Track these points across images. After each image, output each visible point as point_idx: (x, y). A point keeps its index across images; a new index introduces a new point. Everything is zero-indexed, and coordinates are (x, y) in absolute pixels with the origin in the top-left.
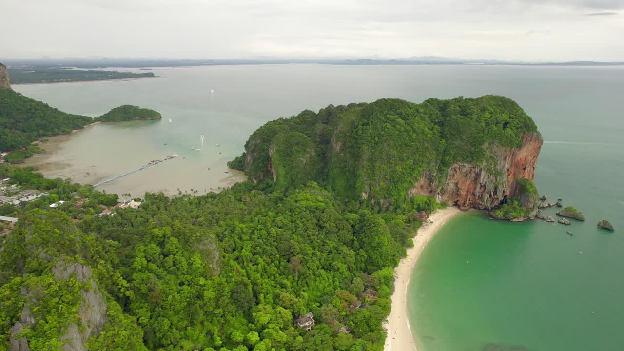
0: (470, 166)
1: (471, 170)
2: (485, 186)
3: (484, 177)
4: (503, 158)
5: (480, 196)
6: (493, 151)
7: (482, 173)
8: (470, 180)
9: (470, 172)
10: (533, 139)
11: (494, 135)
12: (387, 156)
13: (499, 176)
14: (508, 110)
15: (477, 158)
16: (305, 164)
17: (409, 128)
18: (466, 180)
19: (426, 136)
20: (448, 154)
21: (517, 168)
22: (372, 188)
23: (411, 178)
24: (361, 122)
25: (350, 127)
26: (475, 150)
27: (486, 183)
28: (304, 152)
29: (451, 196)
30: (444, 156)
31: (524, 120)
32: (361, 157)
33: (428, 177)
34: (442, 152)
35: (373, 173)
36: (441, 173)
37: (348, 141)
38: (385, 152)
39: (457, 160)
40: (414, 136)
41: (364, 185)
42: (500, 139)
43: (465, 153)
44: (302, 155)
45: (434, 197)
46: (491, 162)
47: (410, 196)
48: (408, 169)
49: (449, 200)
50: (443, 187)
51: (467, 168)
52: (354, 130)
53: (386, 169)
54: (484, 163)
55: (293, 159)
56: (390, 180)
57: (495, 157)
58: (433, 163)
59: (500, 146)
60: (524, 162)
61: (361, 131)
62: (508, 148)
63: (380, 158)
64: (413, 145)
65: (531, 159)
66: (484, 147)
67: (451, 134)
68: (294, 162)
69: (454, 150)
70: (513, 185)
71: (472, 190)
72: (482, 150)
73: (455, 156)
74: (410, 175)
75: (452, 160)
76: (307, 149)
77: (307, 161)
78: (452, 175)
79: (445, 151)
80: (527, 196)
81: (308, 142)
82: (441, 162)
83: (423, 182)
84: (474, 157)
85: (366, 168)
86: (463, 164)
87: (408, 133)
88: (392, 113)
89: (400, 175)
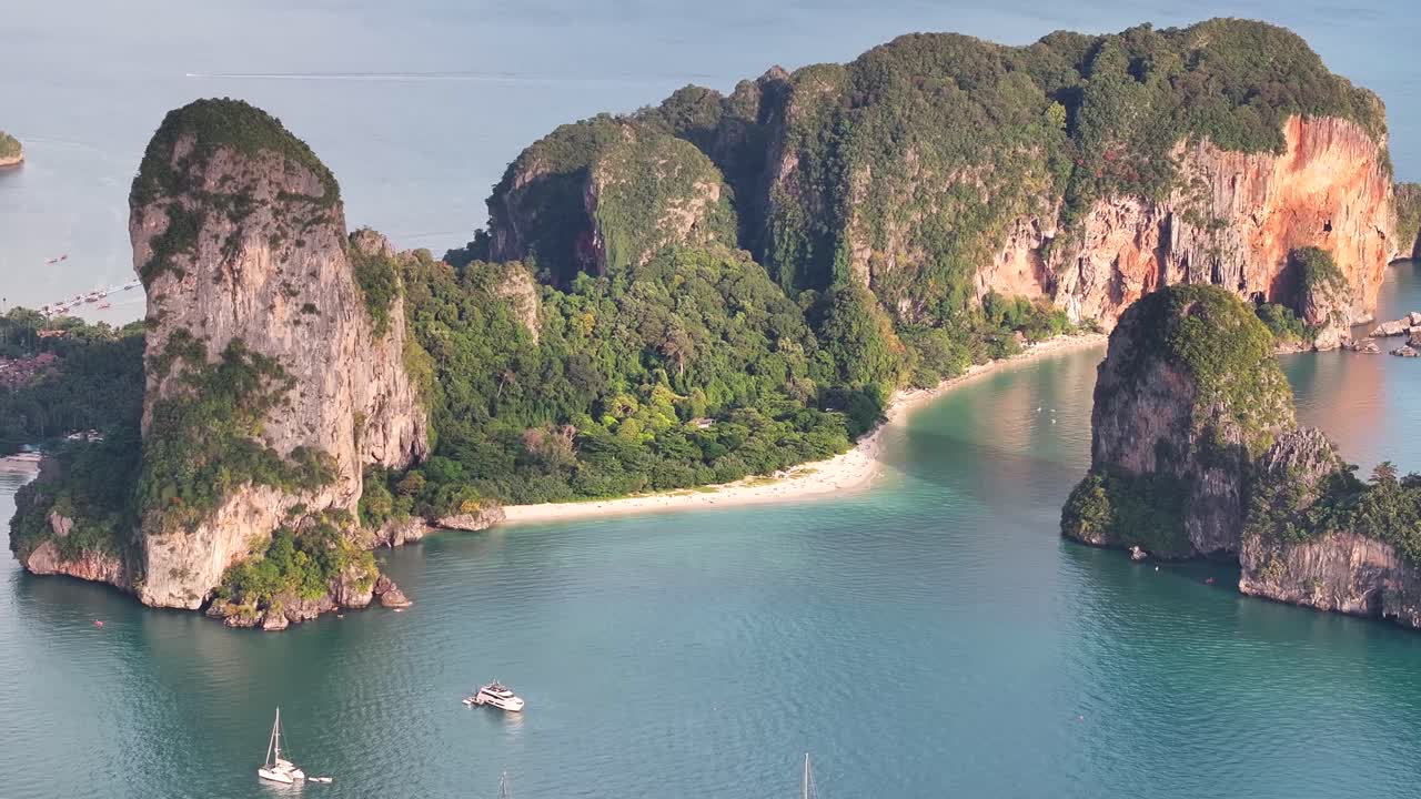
1: (1148, 219)
2: (1185, 261)
3: (1182, 236)
4: (1225, 182)
6: (1198, 164)
7: (1173, 223)
8: (1149, 249)
9: (1147, 227)
10: (1336, 138)
12: (915, 184)
13: (1218, 231)
14: (1271, 59)
15: (1155, 184)
16: (693, 226)
17: (978, 110)
18: (1139, 248)
19: (1024, 130)
20: (1083, 177)
21: (1298, 221)
22: (876, 271)
23: (981, 241)
24: (847, 98)
25: (817, 112)
26: (1151, 163)
27: (1186, 253)
28: (689, 192)
29: (1107, 300)
30: (1072, 182)
31: (1306, 86)
32: (846, 191)
33: (1035, 244)
34: (1068, 174)
35: (879, 231)
36: (1067, 230)
37: (813, 149)
38: (910, 175)
39: (1106, 191)
40: (990, 130)
41: (855, 264)
42: (1215, 131)
43: (1126, 171)
44: (681, 200)
45: (1053, 299)
46: (1196, 194)
47: (985, 290)
48: (972, 217)
49: (1104, 312)
50: (1084, 275)
51: (1136, 213)
52: (829, 120)
53: (913, 218)
54: (1176, 197)
55: (656, 212)
56: (925, 248)
57: (1204, 178)
58: (1043, 203)
59: (1216, 151)
60: (1322, 206)
61: (847, 122)
62: (1239, 155)
63: (896, 191)
64: (986, 153)
65: (1347, 198)
66: (1173, 154)
67: (1090, 122)
68: (660, 221)
69: (1098, 167)
70: (1282, 268)
71: (1156, 275)
72: (1168, 165)
73: (1101, 181)
74: (979, 234)
75: (1093, 193)
76: (698, 185)
77: (697, 217)
78: (1100, 237)
79: (1074, 169)
80: (1308, 288)
81: (701, 162)
82: (1065, 198)
83: (1024, 261)
84: (1146, 179)
85: (859, 217)
86: (1123, 201)
87: (975, 123)
88: (936, 71)
89: (950, 234)
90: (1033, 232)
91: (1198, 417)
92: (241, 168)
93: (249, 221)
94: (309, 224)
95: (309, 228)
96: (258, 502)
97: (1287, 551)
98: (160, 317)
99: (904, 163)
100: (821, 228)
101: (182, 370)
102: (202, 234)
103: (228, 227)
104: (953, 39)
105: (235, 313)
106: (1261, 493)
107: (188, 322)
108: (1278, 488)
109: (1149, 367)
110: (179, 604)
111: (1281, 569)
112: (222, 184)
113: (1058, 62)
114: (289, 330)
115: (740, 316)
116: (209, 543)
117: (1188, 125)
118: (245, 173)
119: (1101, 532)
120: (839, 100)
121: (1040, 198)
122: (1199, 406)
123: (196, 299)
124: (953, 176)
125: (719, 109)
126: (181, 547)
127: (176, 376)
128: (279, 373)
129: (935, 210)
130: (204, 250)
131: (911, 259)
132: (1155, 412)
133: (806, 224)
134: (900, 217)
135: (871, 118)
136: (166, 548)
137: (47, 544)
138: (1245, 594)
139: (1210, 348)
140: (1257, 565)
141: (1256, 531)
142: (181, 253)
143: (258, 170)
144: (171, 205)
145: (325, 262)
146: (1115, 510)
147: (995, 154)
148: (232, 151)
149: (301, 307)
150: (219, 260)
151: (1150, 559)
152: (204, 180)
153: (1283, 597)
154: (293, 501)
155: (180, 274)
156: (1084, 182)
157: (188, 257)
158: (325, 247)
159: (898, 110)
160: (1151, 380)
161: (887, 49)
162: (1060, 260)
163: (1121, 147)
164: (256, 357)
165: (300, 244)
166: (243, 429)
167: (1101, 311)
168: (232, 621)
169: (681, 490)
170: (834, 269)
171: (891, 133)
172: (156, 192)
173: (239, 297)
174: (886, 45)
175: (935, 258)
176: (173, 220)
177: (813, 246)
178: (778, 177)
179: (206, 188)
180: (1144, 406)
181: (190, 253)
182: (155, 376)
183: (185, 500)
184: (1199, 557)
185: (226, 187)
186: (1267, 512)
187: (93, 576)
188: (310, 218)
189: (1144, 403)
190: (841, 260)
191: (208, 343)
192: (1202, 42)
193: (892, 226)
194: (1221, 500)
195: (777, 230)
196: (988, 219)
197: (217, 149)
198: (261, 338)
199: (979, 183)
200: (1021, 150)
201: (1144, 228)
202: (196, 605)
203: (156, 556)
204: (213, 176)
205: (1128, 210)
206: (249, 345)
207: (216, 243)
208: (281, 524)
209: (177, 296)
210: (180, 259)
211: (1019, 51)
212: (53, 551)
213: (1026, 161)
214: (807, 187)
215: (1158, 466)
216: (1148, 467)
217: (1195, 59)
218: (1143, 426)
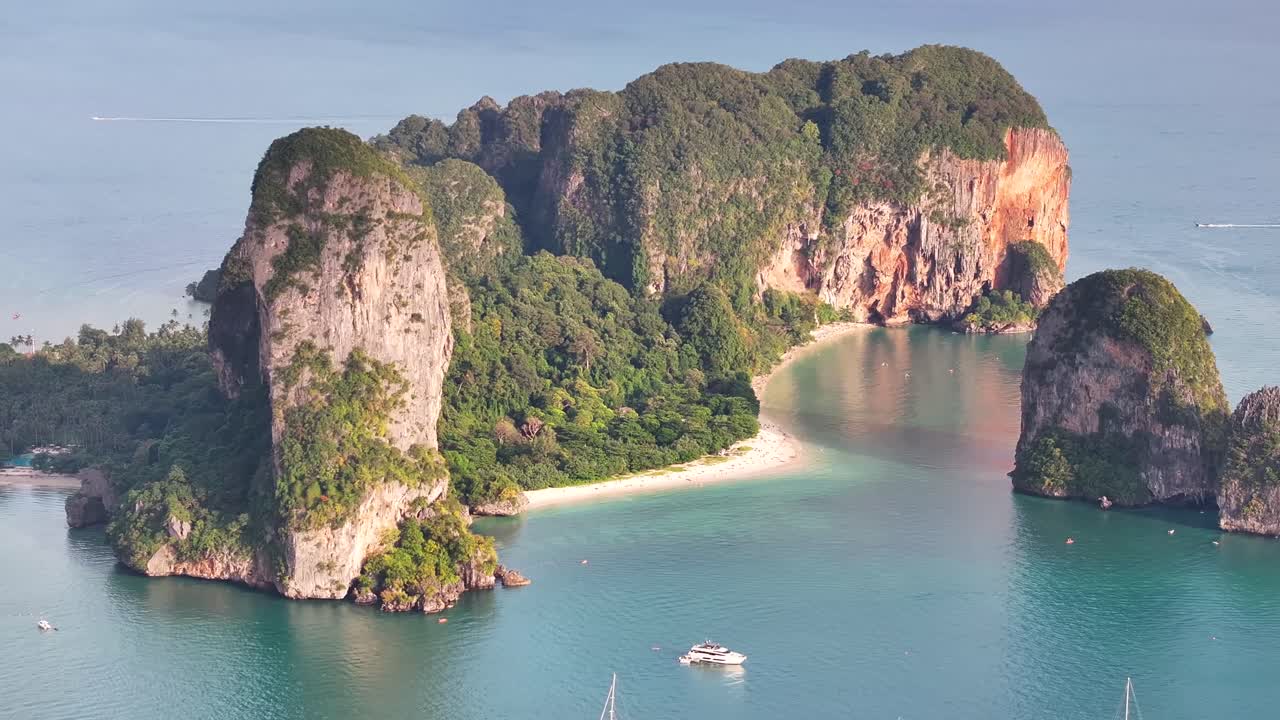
0: (895, 210)
1: (898, 220)
2: (932, 256)
3: (929, 233)
4: (964, 186)
5: (925, 284)
6: (941, 171)
7: (922, 223)
8: (900, 246)
9: (896, 226)
10: (1039, 145)
11: (941, 135)
12: (699, 196)
13: (960, 229)
14: (977, 80)
15: (907, 189)
16: (484, 240)
17: (747, 131)
18: (889, 246)
19: (788, 146)
20: (842, 186)
21: (1011, 218)
22: (671, 273)
23: (760, 244)
24: (626, 122)
25: (599, 135)
26: (901, 171)
27: (933, 248)
28: (480, 210)
29: (858, 292)
30: (832, 190)
31: (1013, 102)
32: (640, 204)
33: (799, 246)
34: (828, 183)
35: (672, 238)
36: (829, 233)
37: (600, 168)
38: (695, 187)
39: (863, 197)
40: (760, 146)
41: (653, 269)
42: (956, 143)
43: (879, 179)
44: (474, 217)
45: (817, 293)
46: (939, 197)
47: (763, 288)
48: (752, 223)
49: (856, 303)
50: (839, 271)
51: (888, 215)
52: (611, 141)
53: (700, 226)
54: (925, 200)
55: (452, 228)
56: (713, 252)
57: (946, 183)
58: (808, 209)
59: (956, 159)
60: (1027, 205)
61: (631, 143)
62: (975, 163)
63: (683, 202)
64: (758, 167)
65: (1045, 199)
66: (920, 163)
67: (844, 138)
68: (457, 236)
69: (854, 178)
70: (1003, 259)
71: (906, 268)
72: (916, 171)
73: (859, 189)
74: (759, 238)
75: (851, 199)
76: (487, 203)
77: (488, 232)
78: (856, 237)
79: (832, 179)
80: (1033, 275)
81: (487, 182)
82: (827, 205)
83: (789, 260)
84: (898, 186)
85: (654, 226)
86: (879, 205)
87: (745, 141)
88: (701, 97)
89: (735, 239)
90: (800, 234)
91: (1155, 382)
92: (358, 190)
93: (368, 238)
94: (415, 239)
95: (414, 244)
96: (388, 497)
97: (1266, 491)
98: (285, 330)
99: (689, 178)
100: (615, 238)
101: (311, 379)
102: (325, 253)
103: (347, 245)
104: (709, 67)
105: (354, 324)
106: (1237, 444)
107: (311, 334)
108: (1253, 439)
109: (1090, 342)
110: (326, 595)
111: (1262, 507)
112: (341, 206)
113: (799, 87)
114: (401, 339)
115: (611, 316)
116: (353, 537)
117: (931, 137)
118: (361, 195)
119: (1062, 486)
120: (617, 123)
121: (806, 205)
122: (1155, 374)
123: (318, 312)
124: (731, 188)
125: (446, 137)
126: (326, 542)
127: (305, 384)
128: (395, 377)
129: (718, 219)
130: (326, 267)
131: (700, 262)
132: (1097, 381)
133: (597, 234)
134: (689, 224)
135: (653, 139)
136: (313, 543)
137: (164, 547)
138: (1226, 531)
139: (1155, 324)
140: (1237, 505)
141: (1236, 476)
142: (306, 270)
143: (373, 191)
144: (290, 226)
145: (427, 274)
146: (1075, 467)
147: (766, 167)
148: (349, 175)
149: (410, 316)
150: (340, 276)
151: (1114, 507)
152: (323, 202)
153: (1263, 531)
154: (414, 494)
155: (304, 290)
156: (843, 190)
157: (311, 274)
158: (428, 260)
159: (677, 131)
160: (1093, 353)
161: (654, 76)
162: (823, 260)
163: (873, 158)
164: (376, 364)
165: (407, 258)
166: (371, 430)
167: (853, 302)
168: (391, 607)
169: (654, 471)
170: (634, 274)
171: (673, 151)
172: (275, 214)
173: (358, 310)
174: (651, 74)
175: (722, 260)
176: (292, 239)
177: (608, 255)
178: (565, 194)
179: (325, 210)
180: (1085, 376)
181: (312, 270)
182: (282, 385)
183: (332, 497)
184: (1156, 503)
185: (344, 208)
186: (1245, 460)
187: (217, 573)
188: (414, 235)
189: (1085, 374)
190: (640, 265)
191: (331, 353)
192: (919, 66)
193: (683, 234)
194: (1182, 453)
195: (567, 241)
196: (765, 225)
197: (336, 173)
198: (379, 346)
199: (755, 194)
200: (787, 163)
201: (893, 228)
202: (343, 594)
203: (303, 551)
204: (332, 198)
205: (881, 213)
206: (368, 353)
207: (338, 259)
208: (403, 516)
209: (301, 310)
210: (303, 276)
211: (765, 77)
212: (170, 554)
213: (792, 173)
214: (596, 201)
215: (1101, 427)
216: (1089, 429)
217: (917, 81)
218: (1083, 393)
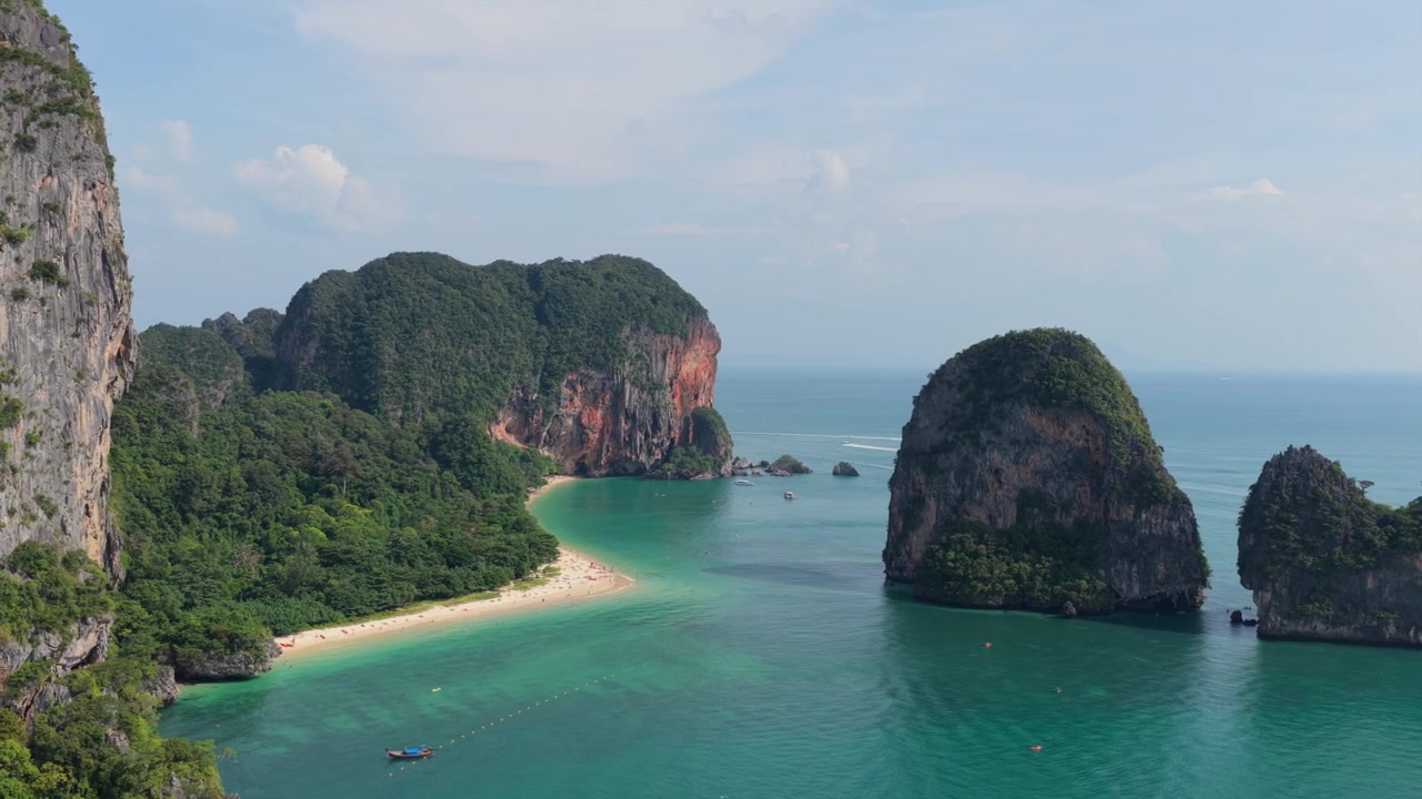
0: (602, 376)
1: (604, 384)
3: (631, 396)
4: (659, 356)
5: (628, 440)
6: (640, 343)
7: (626, 386)
8: (605, 407)
9: (603, 390)
11: (639, 314)
12: (433, 357)
13: (655, 392)
15: (613, 357)
18: (597, 407)
21: (686, 391)
23: (489, 401)
24: (361, 294)
25: (337, 307)
26: (608, 342)
27: (635, 408)
28: (219, 374)
29: (568, 447)
30: (548, 357)
32: (377, 363)
33: (523, 405)
34: (545, 351)
35: (408, 394)
36: (547, 394)
37: (337, 334)
38: (428, 350)
39: (575, 365)
42: (651, 321)
44: (213, 381)
45: (537, 447)
46: (639, 365)
49: (565, 457)
50: (552, 429)
51: (596, 380)
52: (348, 311)
53: (434, 384)
54: (627, 369)
57: (644, 353)
58: (528, 373)
59: (652, 334)
60: (695, 382)
61: (367, 311)
62: (667, 337)
63: (418, 362)
64: (485, 334)
66: (623, 336)
67: (557, 314)
69: (567, 347)
71: (610, 426)
72: (620, 342)
74: (488, 396)
75: (565, 365)
76: (226, 368)
78: (569, 399)
81: (227, 350)
82: (544, 370)
84: (607, 354)
85: (391, 383)
86: (588, 371)
89: (466, 396)
90: (521, 395)
99: (423, 341)
109: (1002, 415)
117: (631, 315)
120: (353, 296)
121: (527, 370)
124: (462, 351)
132: (1014, 462)
134: (424, 383)
135: (387, 307)
139: (1097, 385)
140: (1292, 602)
147: (492, 335)
159: (410, 302)
160: (1007, 428)
162: (541, 419)
171: (408, 318)
178: (303, 359)
184: (1125, 605)
189: (996, 455)
192: (608, 268)
193: (418, 390)
194: (1166, 540)
196: (493, 385)
199: (483, 358)
200: (510, 333)
201: (600, 391)
205: (590, 378)
213: (514, 342)
215: (1020, 519)
216: (1000, 521)
217: (608, 277)
218: (990, 478)
